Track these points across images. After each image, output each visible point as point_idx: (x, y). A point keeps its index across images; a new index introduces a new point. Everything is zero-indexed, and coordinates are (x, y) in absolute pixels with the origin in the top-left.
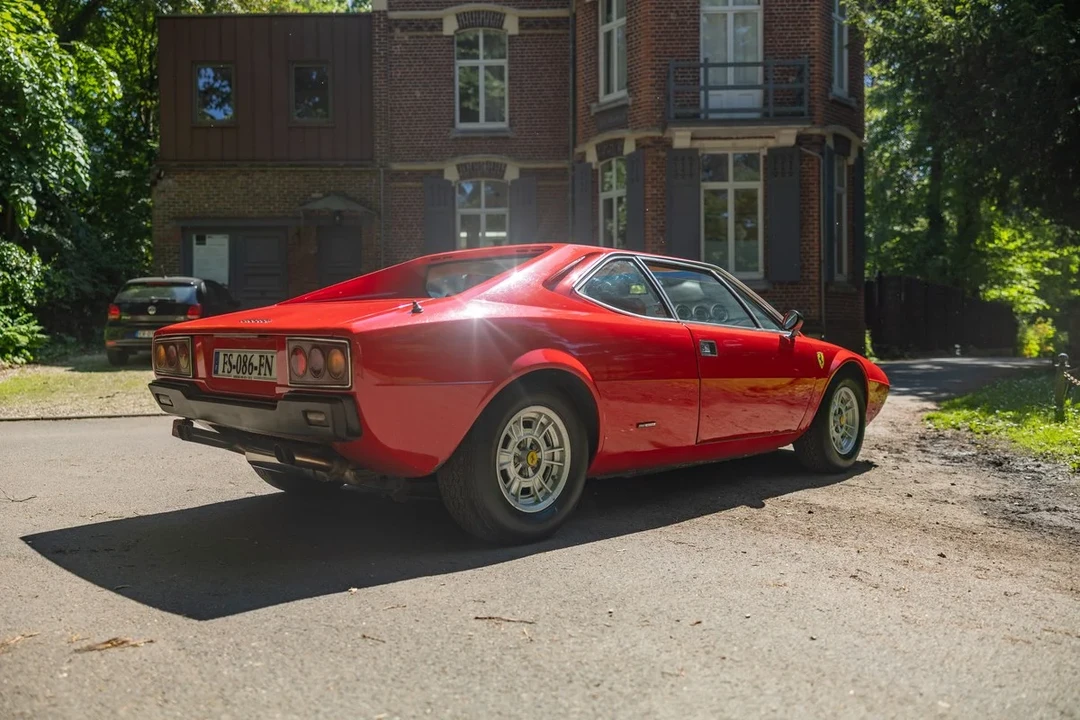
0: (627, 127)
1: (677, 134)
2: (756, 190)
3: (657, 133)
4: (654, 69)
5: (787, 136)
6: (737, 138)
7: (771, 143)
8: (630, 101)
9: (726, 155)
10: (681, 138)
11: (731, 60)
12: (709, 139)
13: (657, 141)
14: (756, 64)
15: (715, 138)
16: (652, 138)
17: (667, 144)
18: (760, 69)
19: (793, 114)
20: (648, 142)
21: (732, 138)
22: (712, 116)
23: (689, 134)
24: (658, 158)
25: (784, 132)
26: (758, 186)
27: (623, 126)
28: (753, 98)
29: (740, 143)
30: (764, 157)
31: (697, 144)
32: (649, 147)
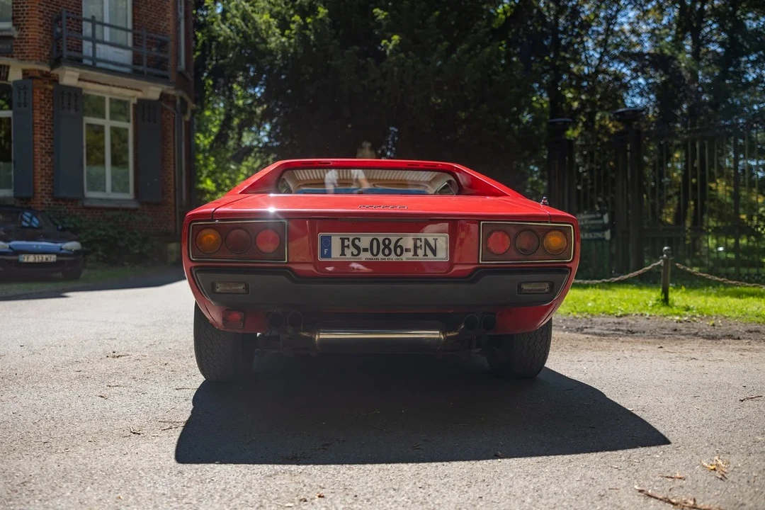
0: (12, 57)
1: (67, 72)
2: (127, 130)
3: (46, 68)
4: (43, 12)
5: (153, 92)
6: (114, 86)
7: (140, 95)
8: (16, 34)
9: (104, 98)
10: (69, 77)
11: (107, 20)
12: (90, 81)
13: (46, 75)
14: (126, 30)
15: (95, 82)
16: (40, 71)
17: (55, 81)
18: (130, 35)
19: (156, 76)
20: (38, 75)
21: (109, 85)
22: (99, 65)
23: (77, 75)
24: (46, 89)
25: (152, 88)
26: (130, 126)
27: (9, 54)
28: (125, 56)
29: (115, 90)
30: (134, 105)
31: (81, 84)
32: (37, 78)
